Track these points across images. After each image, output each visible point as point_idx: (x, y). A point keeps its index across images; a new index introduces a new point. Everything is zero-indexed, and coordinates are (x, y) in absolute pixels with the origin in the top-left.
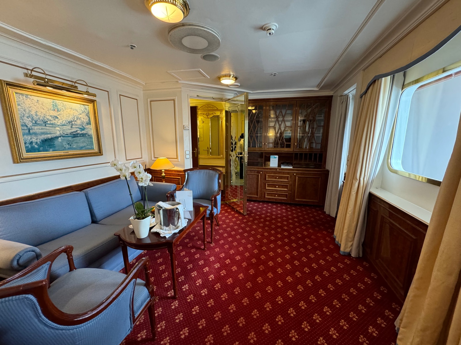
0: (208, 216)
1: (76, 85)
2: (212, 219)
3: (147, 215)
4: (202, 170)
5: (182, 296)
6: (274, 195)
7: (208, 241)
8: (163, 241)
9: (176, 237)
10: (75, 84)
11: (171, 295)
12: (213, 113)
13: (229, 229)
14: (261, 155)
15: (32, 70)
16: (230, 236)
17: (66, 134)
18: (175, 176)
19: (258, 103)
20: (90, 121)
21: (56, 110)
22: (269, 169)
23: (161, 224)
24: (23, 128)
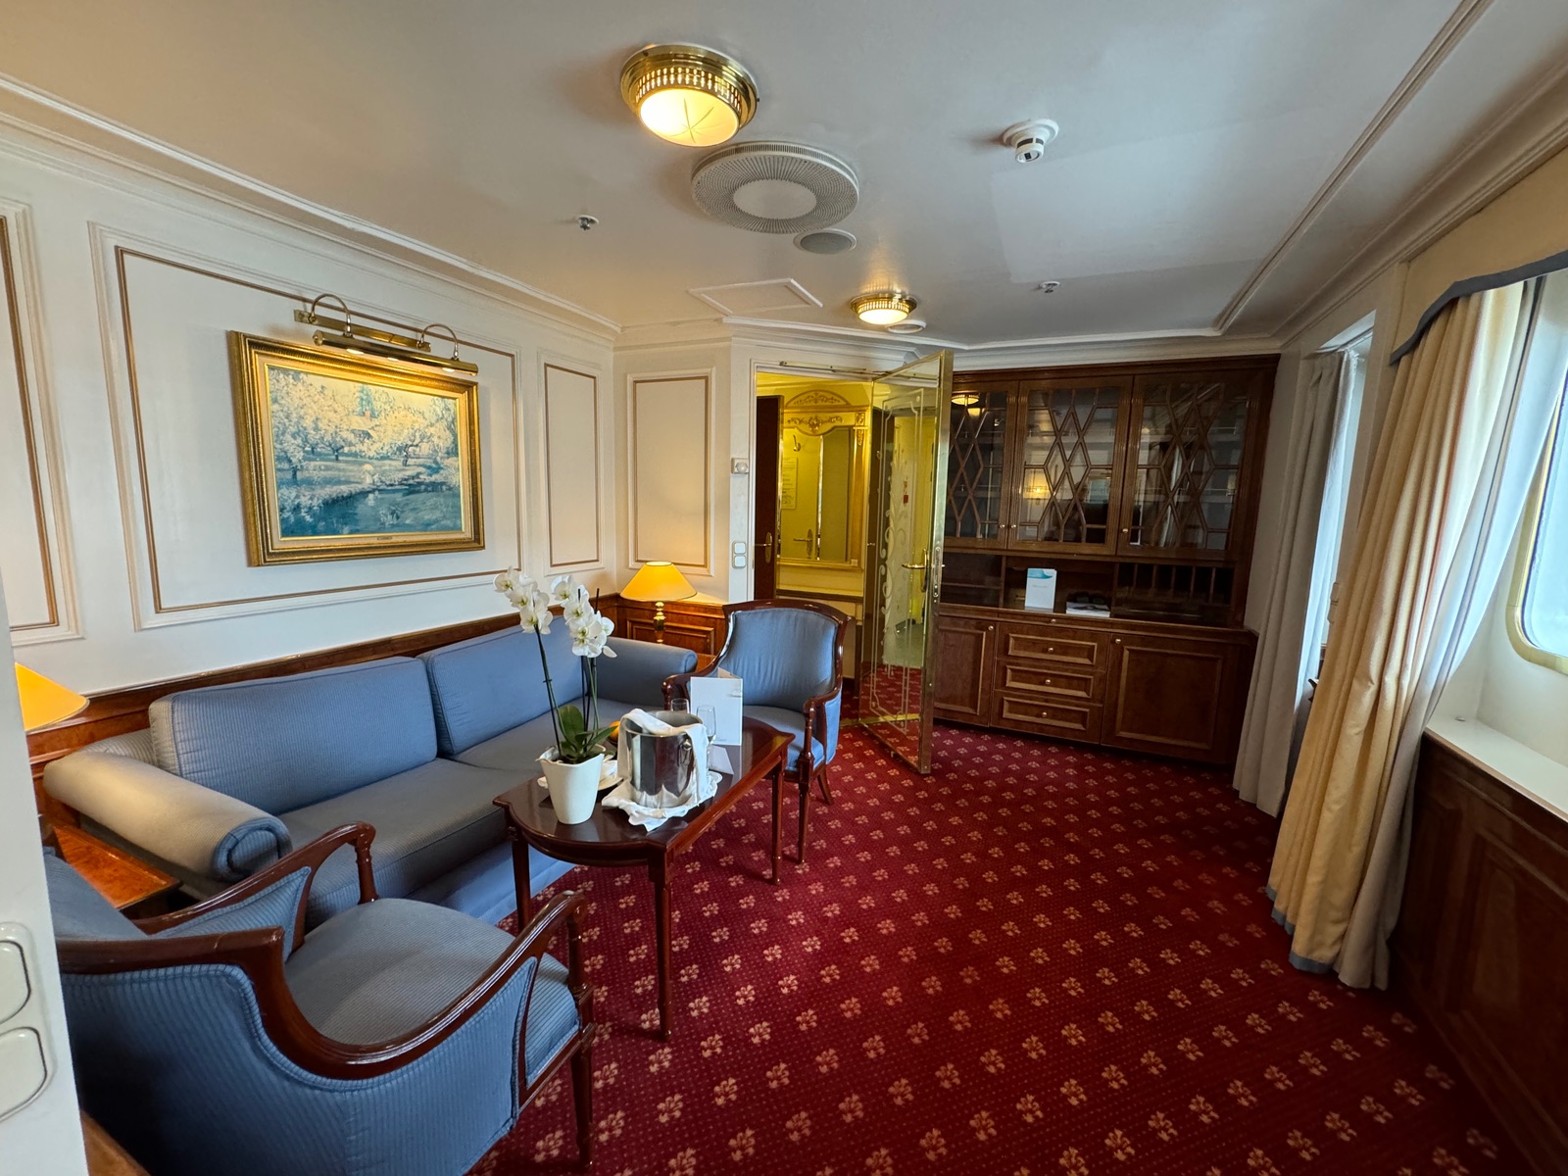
0: (791, 768)
1: (427, 338)
2: (806, 779)
3: (593, 749)
4: (782, 609)
5: (686, 1036)
6: (1035, 711)
7: (788, 853)
8: (635, 840)
9: (677, 831)
10: (423, 336)
11: (652, 1025)
12: (831, 418)
13: (862, 820)
14: (994, 564)
15: (315, 303)
16: (865, 843)
17: (388, 483)
18: (695, 625)
19: (991, 385)
20: (456, 445)
21: (368, 413)
22: (1019, 617)
23: (633, 783)
24: (279, 466)
